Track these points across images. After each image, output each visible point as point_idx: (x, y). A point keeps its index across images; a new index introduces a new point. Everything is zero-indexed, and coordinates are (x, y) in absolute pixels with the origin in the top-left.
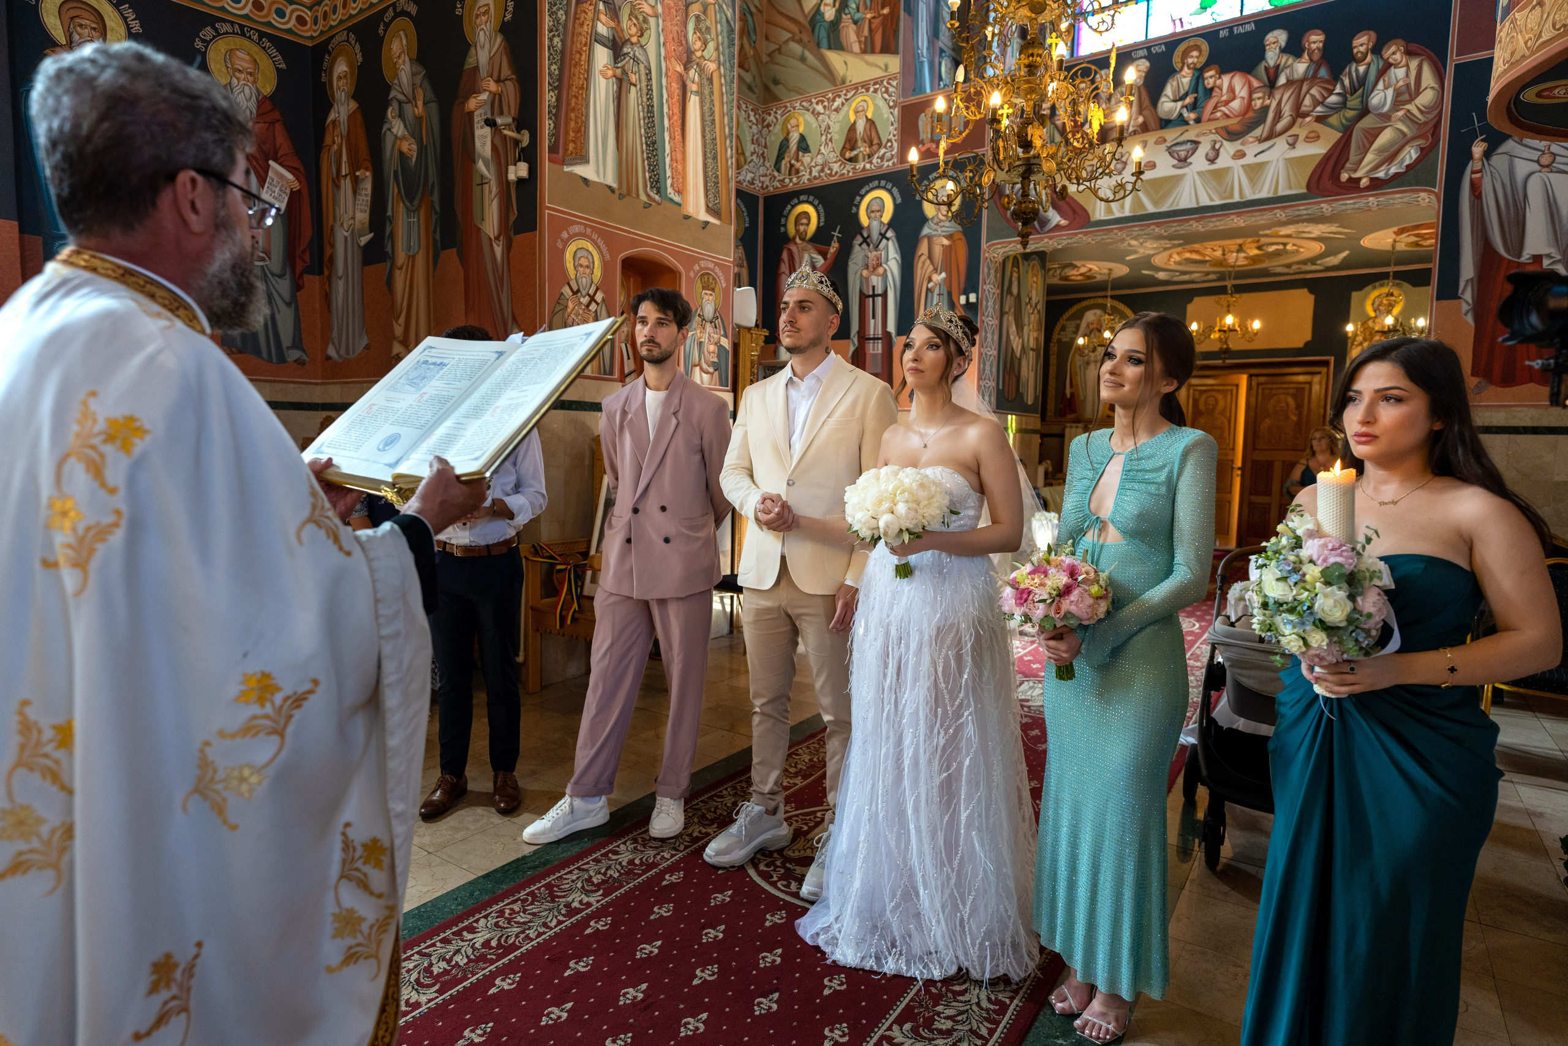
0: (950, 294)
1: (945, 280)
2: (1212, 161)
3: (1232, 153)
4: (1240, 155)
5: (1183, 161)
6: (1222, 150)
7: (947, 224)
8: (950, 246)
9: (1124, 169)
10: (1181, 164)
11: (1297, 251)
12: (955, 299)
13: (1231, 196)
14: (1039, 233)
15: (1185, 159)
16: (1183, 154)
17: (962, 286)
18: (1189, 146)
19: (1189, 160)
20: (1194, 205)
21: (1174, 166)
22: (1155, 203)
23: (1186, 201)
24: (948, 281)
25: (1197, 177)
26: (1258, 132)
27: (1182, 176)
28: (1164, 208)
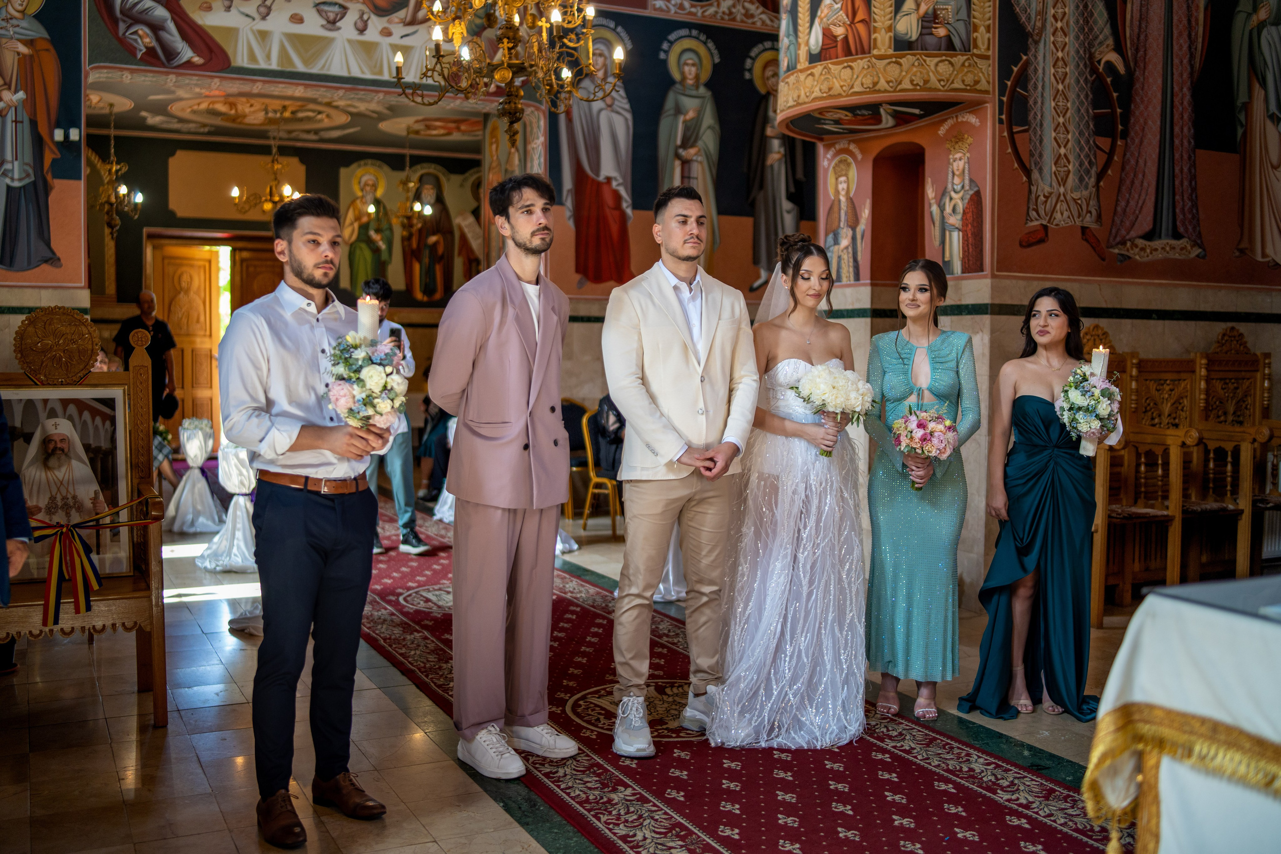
0: (34, 123)
1: (24, 102)
2: (362, 31)
3: (380, 28)
4: (387, 33)
5: (332, 24)
6: (370, 22)
7: (24, 24)
8: (31, 56)
9: (268, 14)
10: (329, 26)
11: (321, 121)
12: (43, 130)
13: (381, 72)
14: (164, 66)
15: (334, 22)
16: (332, 16)
17: (53, 116)
18: (336, 9)
19: (338, 24)
20: (344, 73)
21: (323, 26)
22: (306, 62)
23: (337, 70)
24: (31, 103)
25: (347, 46)
26: (402, 14)
27: (331, 40)
28: (315, 70)
